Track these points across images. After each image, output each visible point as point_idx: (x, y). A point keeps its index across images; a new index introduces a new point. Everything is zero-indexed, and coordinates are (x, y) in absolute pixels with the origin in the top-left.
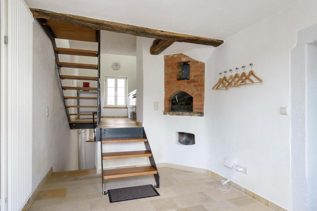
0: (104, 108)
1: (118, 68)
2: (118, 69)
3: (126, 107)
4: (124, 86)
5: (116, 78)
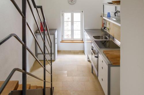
0: (61, 42)
1: (74, 3)
2: (74, 4)
3: (82, 41)
4: (79, 20)
5: (72, 12)
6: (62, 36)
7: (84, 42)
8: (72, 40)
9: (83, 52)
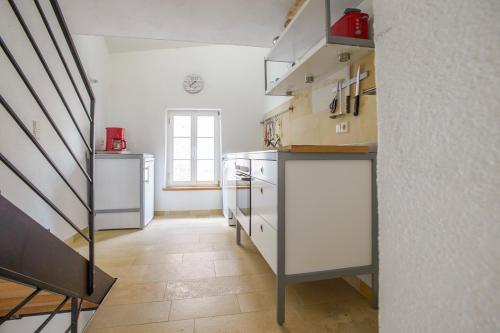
0: (164, 190)
1: (199, 89)
2: (199, 91)
3: (219, 185)
4: (211, 133)
5: (194, 114)
6: (168, 175)
7: (221, 189)
8: (194, 184)
9: (220, 213)
